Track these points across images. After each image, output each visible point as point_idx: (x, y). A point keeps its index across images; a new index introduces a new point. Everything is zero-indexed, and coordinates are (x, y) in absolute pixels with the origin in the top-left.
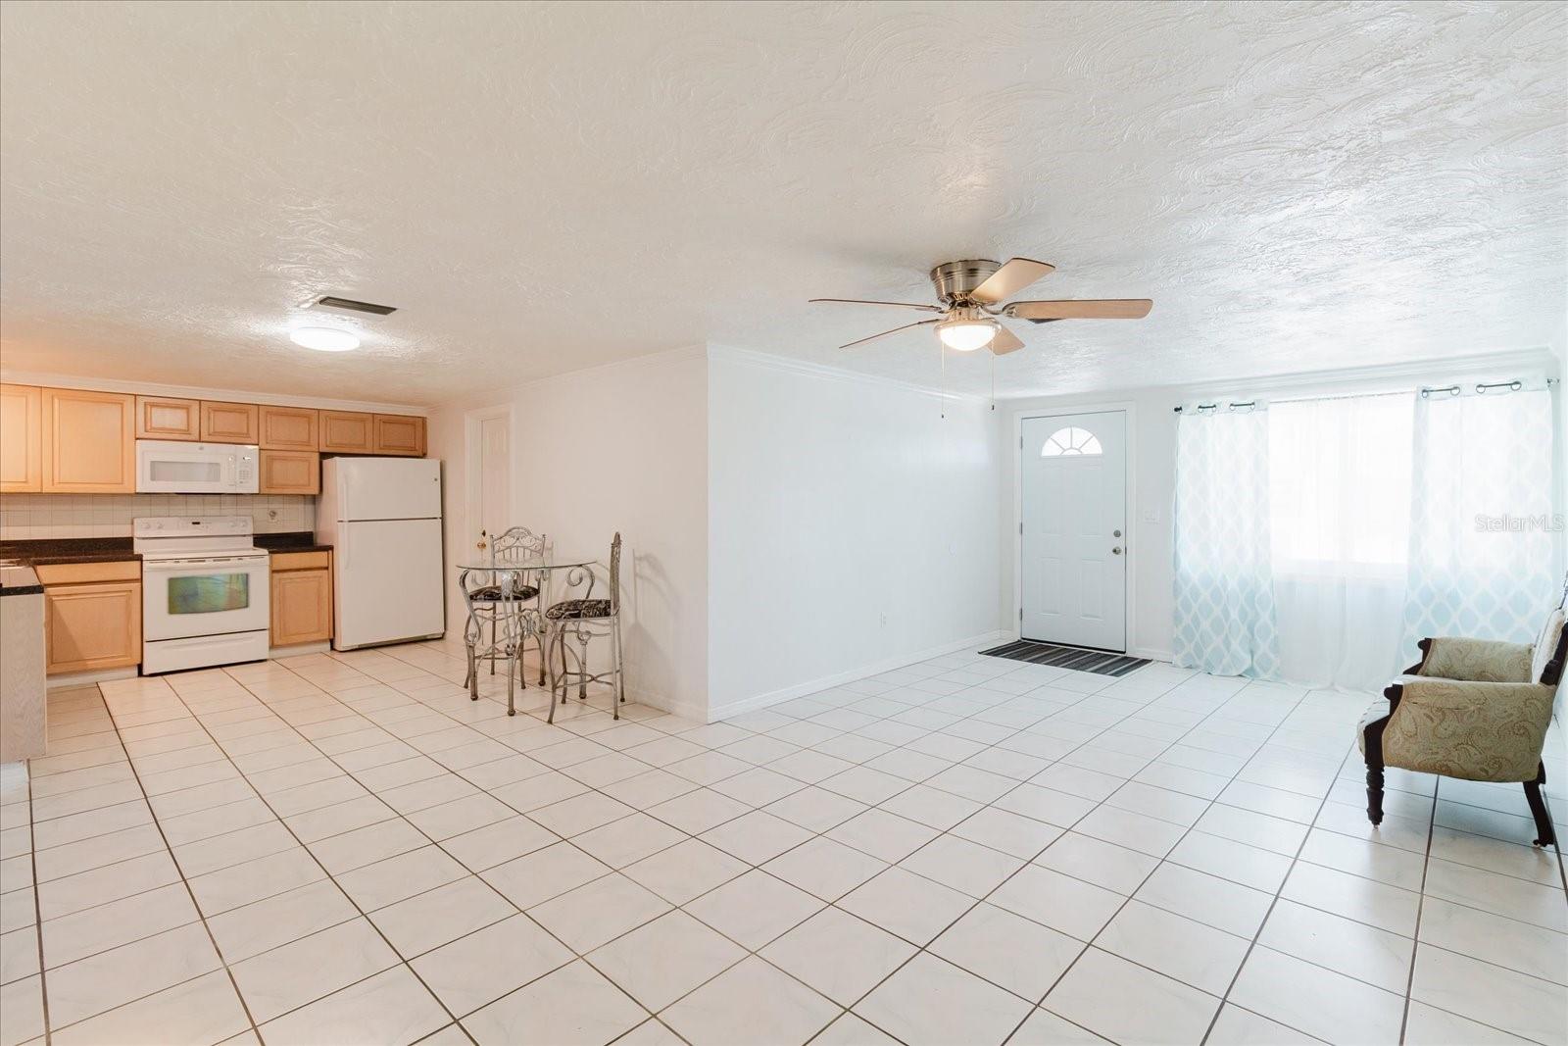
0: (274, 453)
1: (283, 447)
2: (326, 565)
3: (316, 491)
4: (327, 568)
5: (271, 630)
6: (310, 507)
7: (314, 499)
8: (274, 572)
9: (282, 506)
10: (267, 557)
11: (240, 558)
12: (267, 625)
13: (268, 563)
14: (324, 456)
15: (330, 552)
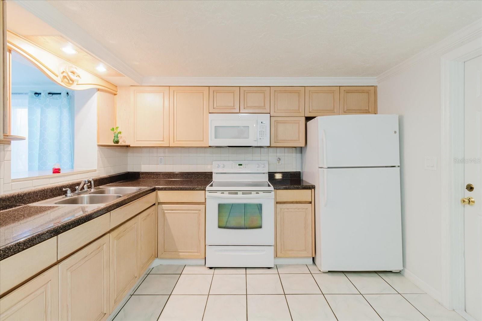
0: (279, 119)
1: (284, 115)
2: (311, 201)
3: (302, 144)
4: (311, 203)
5: (276, 246)
6: (299, 155)
7: (301, 150)
8: (277, 203)
9: (283, 154)
10: (273, 193)
11: (257, 192)
12: (272, 243)
13: (273, 197)
14: (308, 119)
15: (313, 190)
